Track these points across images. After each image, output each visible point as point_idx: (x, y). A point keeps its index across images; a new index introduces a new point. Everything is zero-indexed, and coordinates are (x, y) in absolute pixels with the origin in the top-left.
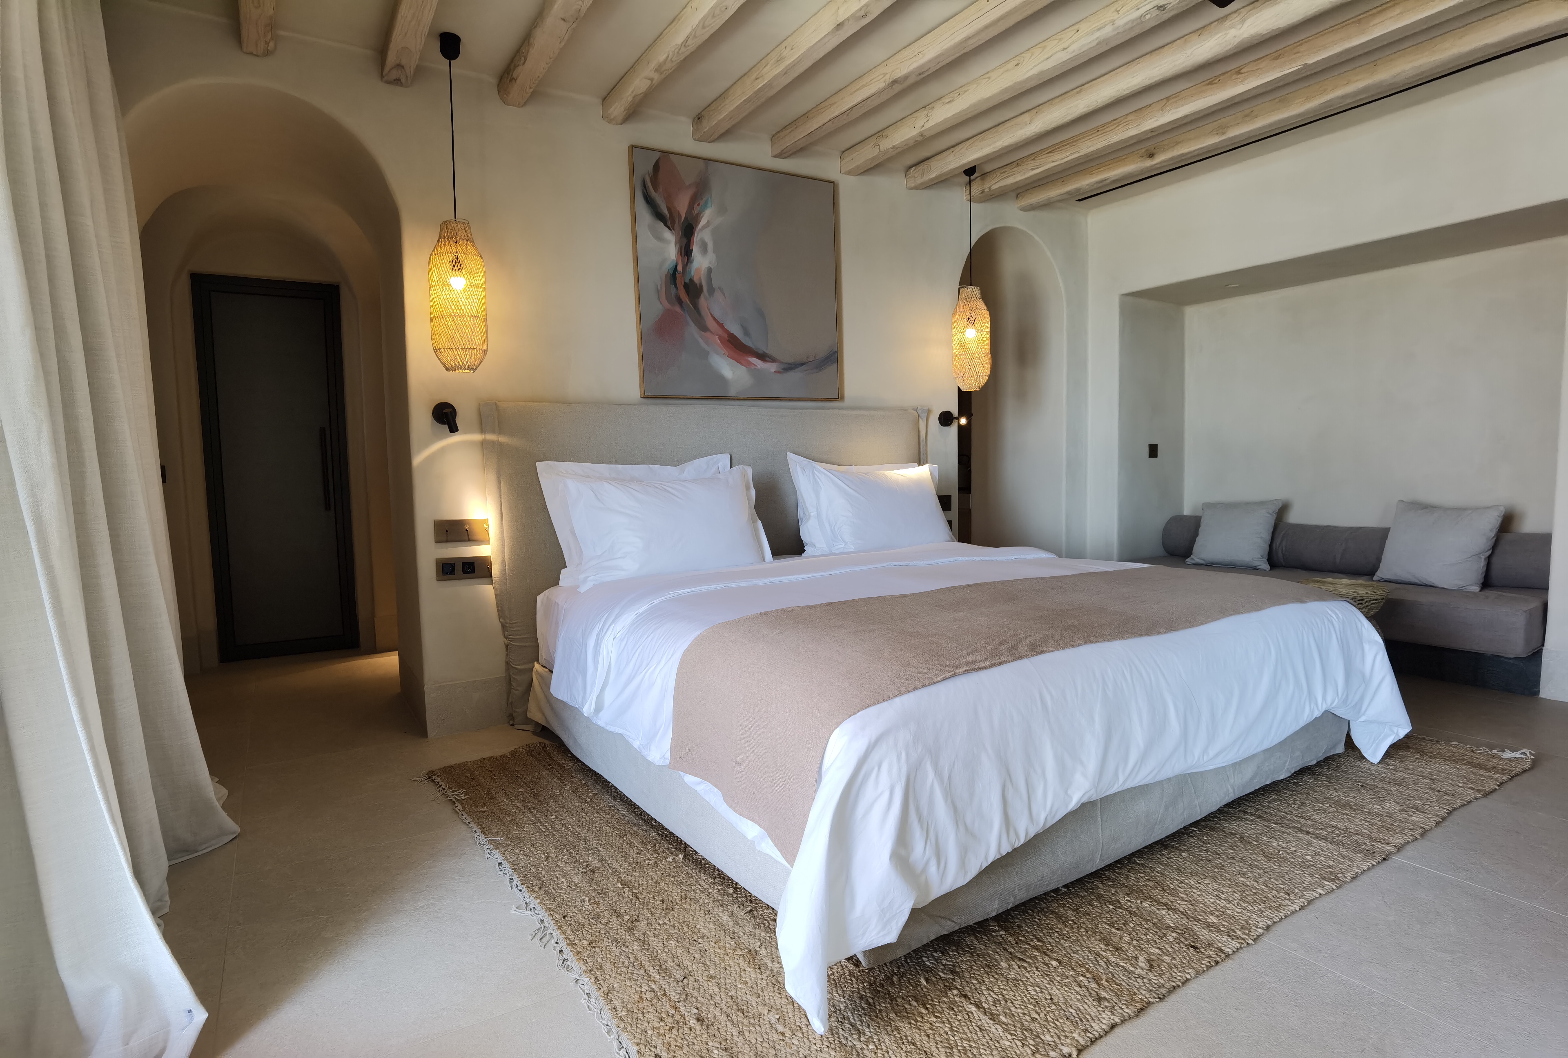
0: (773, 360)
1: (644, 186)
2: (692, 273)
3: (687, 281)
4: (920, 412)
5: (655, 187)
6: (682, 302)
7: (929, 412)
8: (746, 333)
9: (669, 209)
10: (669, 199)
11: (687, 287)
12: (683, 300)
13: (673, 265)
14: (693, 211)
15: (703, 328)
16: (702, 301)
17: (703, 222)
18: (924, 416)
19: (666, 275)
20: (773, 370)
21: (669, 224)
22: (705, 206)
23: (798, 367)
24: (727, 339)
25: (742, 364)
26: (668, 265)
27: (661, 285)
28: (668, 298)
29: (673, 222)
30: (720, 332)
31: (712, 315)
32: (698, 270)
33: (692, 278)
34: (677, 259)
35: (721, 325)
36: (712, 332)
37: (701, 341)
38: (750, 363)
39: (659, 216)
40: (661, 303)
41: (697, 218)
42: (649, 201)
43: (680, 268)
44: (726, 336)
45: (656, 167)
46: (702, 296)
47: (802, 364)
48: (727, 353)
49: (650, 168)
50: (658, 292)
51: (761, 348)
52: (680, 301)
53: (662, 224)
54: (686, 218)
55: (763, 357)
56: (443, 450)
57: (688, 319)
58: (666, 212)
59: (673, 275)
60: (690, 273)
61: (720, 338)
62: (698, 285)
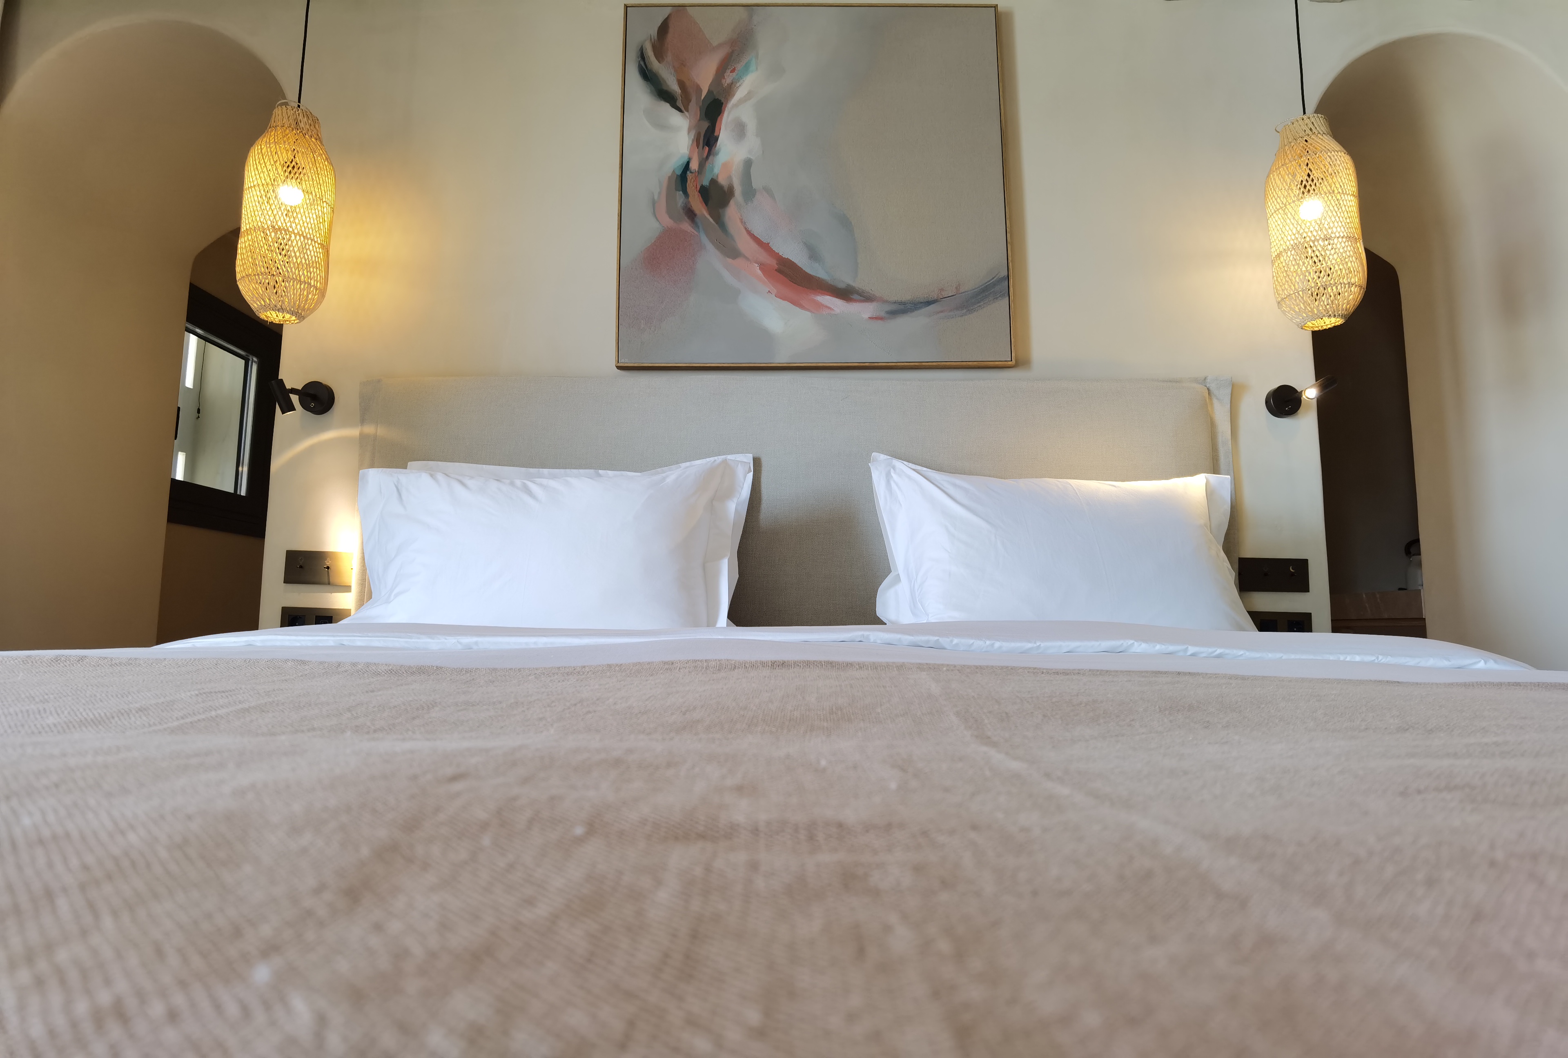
0: (867, 298)
1: (642, 56)
2: (716, 170)
3: (706, 183)
4: (1213, 387)
5: (660, 55)
6: (695, 215)
7: (1236, 391)
8: (814, 255)
9: (681, 84)
10: (681, 67)
11: (705, 193)
12: (697, 212)
13: (685, 160)
14: (723, 81)
15: (730, 251)
16: (732, 212)
17: (740, 94)
18: (1225, 394)
19: (670, 178)
20: (866, 316)
21: (679, 104)
22: (746, 69)
23: (920, 308)
24: (777, 266)
25: (802, 307)
26: (674, 163)
27: (660, 193)
28: (670, 212)
29: (687, 99)
30: (764, 257)
31: (749, 233)
32: (725, 165)
33: (715, 178)
34: (691, 151)
35: (765, 246)
36: (747, 259)
37: (726, 274)
38: (820, 306)
39: (664, 95)
40: (658, 220)
41: (729, 91)
42: (647, 75)
43: (694, 166)
44: (773, 263)
45: (664, 29)
46: (732, 202)
47: (929, 303)
48: (774, 291)
49: (654, 32)
50: (654, 203)
51: (844, 278)
52: (691, 214)
53: (667, 106)
54: (710, 92)
55: (845, 294)
56: (311, 450)
57: (704, 239)
58: (674, 87)
59: (682, 177)
60: (712, 169)
61: (763, 267)
62: (726, 189)
